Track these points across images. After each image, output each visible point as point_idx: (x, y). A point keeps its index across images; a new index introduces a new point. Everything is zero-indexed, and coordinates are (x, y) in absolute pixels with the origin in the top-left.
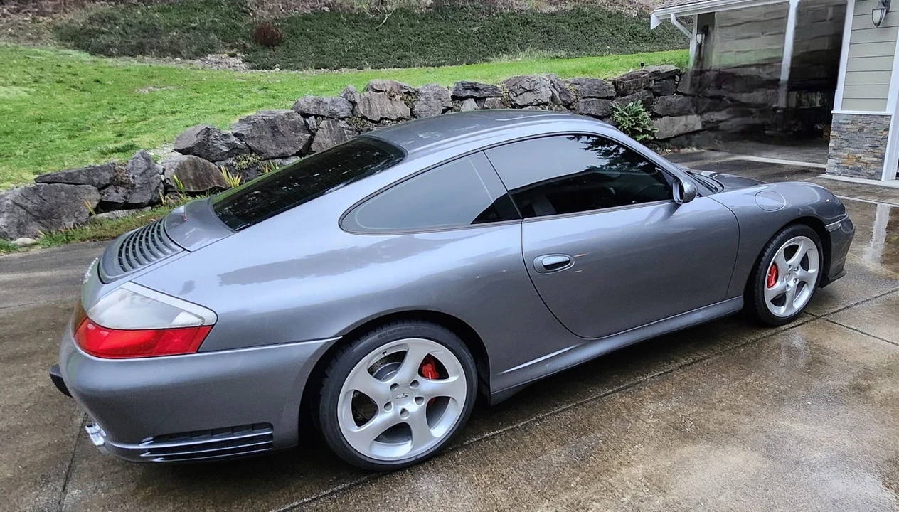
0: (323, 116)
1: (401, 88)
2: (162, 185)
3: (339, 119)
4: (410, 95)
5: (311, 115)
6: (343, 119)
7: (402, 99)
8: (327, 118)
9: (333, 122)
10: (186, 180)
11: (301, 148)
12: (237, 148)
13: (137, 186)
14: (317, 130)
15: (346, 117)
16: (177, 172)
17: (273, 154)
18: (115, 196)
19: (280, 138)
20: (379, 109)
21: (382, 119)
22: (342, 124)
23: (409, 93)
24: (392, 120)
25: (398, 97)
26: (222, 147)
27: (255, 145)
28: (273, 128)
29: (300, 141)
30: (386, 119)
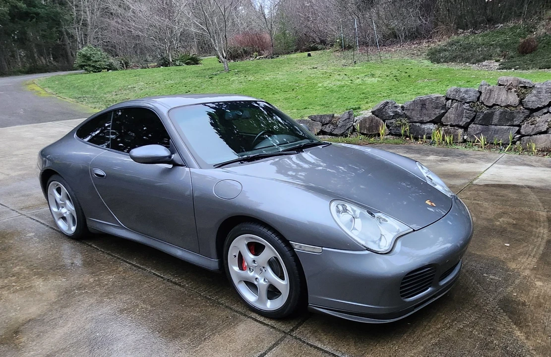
0: (457, 100)
1: (520, 83)
2: (352, 128)
3: (465, 102)
4: (524, 89)
5: (450, 99)
6: (468, 103)
7: (515, 91)
8: (459, 101)
9: (460, 104)
10: (364, 127)
11: (433, 118)
12: (398, 114)
13: (339, 126)
14: (449, 109)
15: (471, 102)
16: (361, 123)
17: (416, 119)
18: (327, 129)
19: (424, 111)
20: (496, 98)
21: (494, 105)
22: (466, 106)
23: (525, 87)
24: (501, 107)
25: (513, 90)
26: (390, 113)
27: (408, 114)
28: (423, 105)
29: (435, 114)
30: (498, 105)
